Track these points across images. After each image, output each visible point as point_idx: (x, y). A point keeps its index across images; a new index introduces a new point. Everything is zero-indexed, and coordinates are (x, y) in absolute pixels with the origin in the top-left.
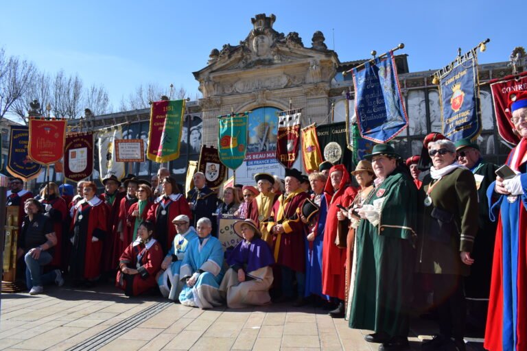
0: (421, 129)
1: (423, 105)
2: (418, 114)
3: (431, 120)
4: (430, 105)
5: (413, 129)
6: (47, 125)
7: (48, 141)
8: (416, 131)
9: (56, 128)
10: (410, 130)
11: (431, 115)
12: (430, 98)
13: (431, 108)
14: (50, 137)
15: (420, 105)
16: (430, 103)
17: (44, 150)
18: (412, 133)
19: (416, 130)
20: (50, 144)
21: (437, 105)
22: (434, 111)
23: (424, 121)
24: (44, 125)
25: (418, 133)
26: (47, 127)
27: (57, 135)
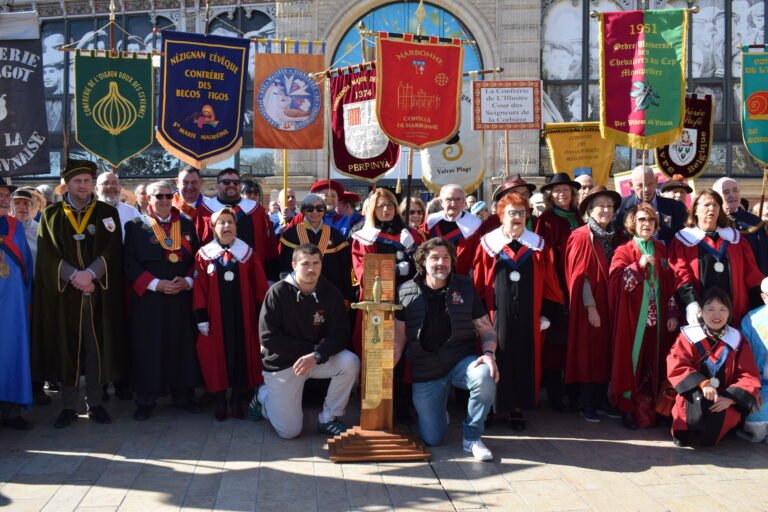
0: (714, 67)
1: (721, 22)
2: (709, 38)
3: (734, 51)
4: (733, 22)
5: (700, 65)
6: (418, 53)
7: (421, 93)
8: (705, 70)
9: (440, 62)
10: (695, 67)
11: (733, 43)
12: (733, 11)
13: (735, 29)
14: (426, 83)
15: (714, 22)
16: (733, 19)
17: (413, 112)
18: (696, 74)
19: (705, 68)
20: (423, 99)
21: (746, 24)
22: (739, 34)
23: (720, 52)
24: (411, 52)
25: (708, 75)
26: (418, 58)
27: (441, 79)
